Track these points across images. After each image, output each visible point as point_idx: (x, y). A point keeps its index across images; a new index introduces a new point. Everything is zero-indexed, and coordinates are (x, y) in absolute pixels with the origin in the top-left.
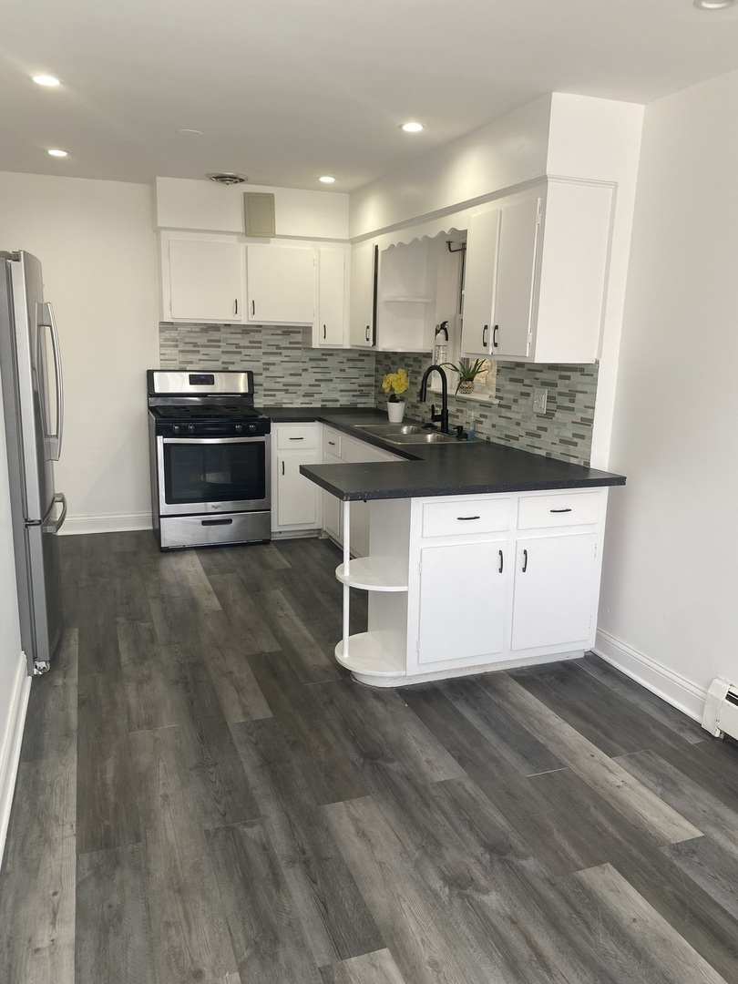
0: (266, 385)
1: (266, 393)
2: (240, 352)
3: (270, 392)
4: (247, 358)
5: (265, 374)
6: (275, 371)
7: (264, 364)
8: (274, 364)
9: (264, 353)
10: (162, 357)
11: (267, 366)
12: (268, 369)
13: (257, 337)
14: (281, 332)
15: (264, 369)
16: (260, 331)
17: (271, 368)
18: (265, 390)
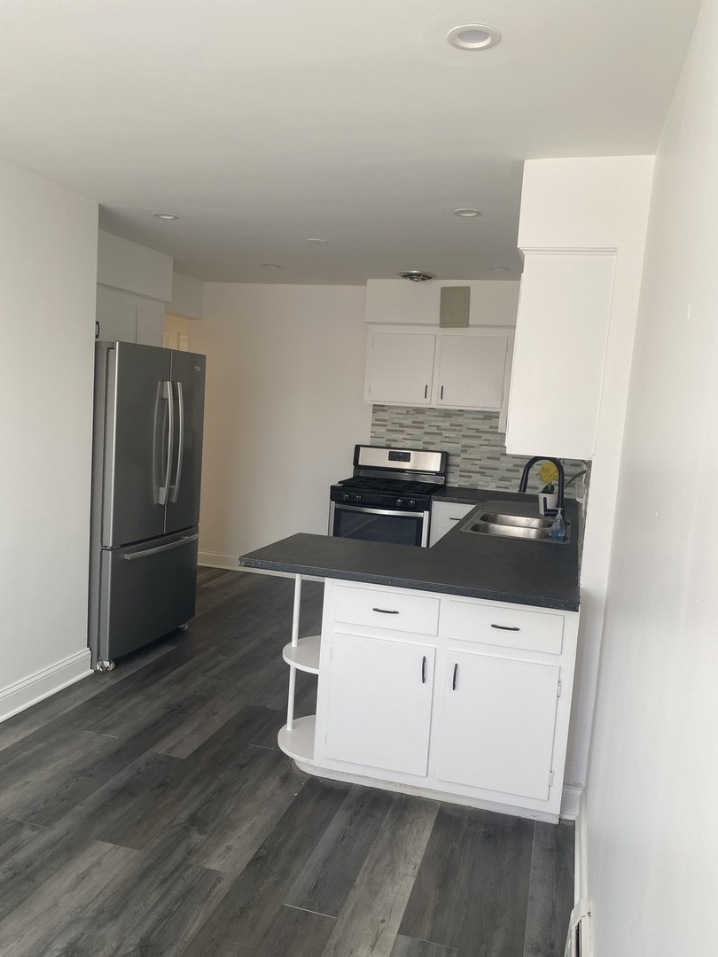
0: (462, 466)
1: (462, 474)
2: (441, 434)
3: (466, 473)
4: (447, 440)
5: (463, 455)
6: (472, 454)
7: (462, 446)
8: (473, 447)
9: (463, 436)
10: (373, 435)
11: (465, 449)
12: (466, 451)
13: (460, 420)
14: (482, 417)
15: (462, 451)
16: (462, 415)
17: (470, 450)
18: (461, 471)
